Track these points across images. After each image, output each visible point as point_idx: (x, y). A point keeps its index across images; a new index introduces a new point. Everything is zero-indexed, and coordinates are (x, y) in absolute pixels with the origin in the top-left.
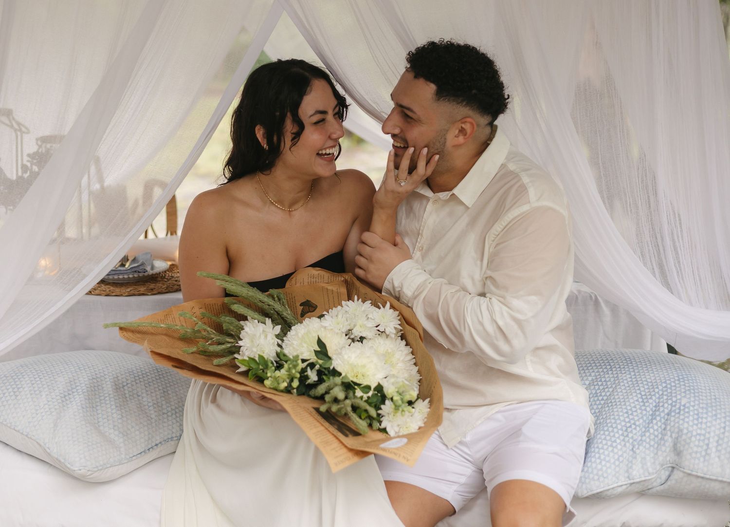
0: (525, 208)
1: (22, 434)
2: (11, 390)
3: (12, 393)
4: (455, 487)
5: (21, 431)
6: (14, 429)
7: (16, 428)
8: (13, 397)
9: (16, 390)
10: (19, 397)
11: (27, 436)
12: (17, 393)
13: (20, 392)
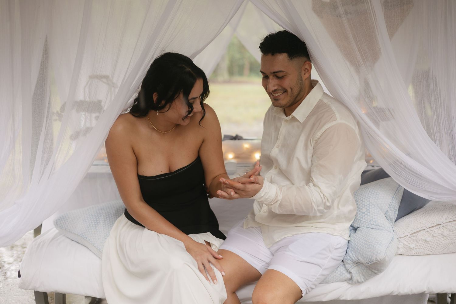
0: (334, 123)
1: (97, 248)
2: (93, 223)
3: (94, 225)
4: (263, 264)
5: (97, 247)
6: (93, 245)
7: (94, 245)
8: (94, 228)
9: (96, 224)
10: (97, 228)
11: (99, 250)
12: (96, 226)
13: (98, 225)
